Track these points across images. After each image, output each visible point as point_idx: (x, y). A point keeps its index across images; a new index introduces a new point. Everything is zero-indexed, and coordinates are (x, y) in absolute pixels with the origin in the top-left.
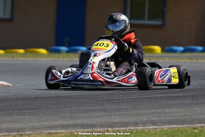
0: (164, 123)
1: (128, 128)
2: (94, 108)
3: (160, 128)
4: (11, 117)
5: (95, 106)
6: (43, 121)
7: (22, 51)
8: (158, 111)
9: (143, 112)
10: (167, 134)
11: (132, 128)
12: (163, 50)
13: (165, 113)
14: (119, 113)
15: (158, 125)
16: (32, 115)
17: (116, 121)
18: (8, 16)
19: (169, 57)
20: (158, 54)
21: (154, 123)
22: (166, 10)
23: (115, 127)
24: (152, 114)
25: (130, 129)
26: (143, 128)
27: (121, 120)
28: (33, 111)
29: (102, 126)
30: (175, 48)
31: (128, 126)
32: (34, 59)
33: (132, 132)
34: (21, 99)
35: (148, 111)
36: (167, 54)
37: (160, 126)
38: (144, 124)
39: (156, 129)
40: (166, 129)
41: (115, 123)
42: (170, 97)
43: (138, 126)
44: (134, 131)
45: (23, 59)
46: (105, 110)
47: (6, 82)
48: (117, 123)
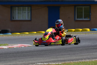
0: (93, 58)
1: (79, 61)
2: (65, 54)
3: (91, 61)
4: (33, 58)
5: (65, 53)
6: (45, 60)
7: (35, 32)
8: (90, 54)
9: (84, 54)
10: (94, 63)
11: (80, 61)
12: (90, 30)
13: (93, 55)
14: (75, 55)
15: (90, 60)
16: (41, 57)
17: (74, 58)
18: (29, 19)
19: (93, 33)
20: (89, 31)
21: (89, 59)
22: (91, 14)
23: (74, 61)
24: (88, 55)
25: (80, 62)
26: (84, 61)
27: (76, 58)
28: (41, 56)
29: (68, 61)
30: (95, 29)
31: (78, 60)
32: (41, 35)
33: (80, 63)
34: (36, 51)
35: (86, 54)
36: (92, 32)
37: (91, 60)
38: (85, 59)
39: (90, 61)
40: (94, 61)
41: (73, 59)
42: (94, 48)
43: (83, 60)
44: (81, 62)
45: (36, 35)
46: (69, 54)
47: (30, 44)
48: (74, 59)
